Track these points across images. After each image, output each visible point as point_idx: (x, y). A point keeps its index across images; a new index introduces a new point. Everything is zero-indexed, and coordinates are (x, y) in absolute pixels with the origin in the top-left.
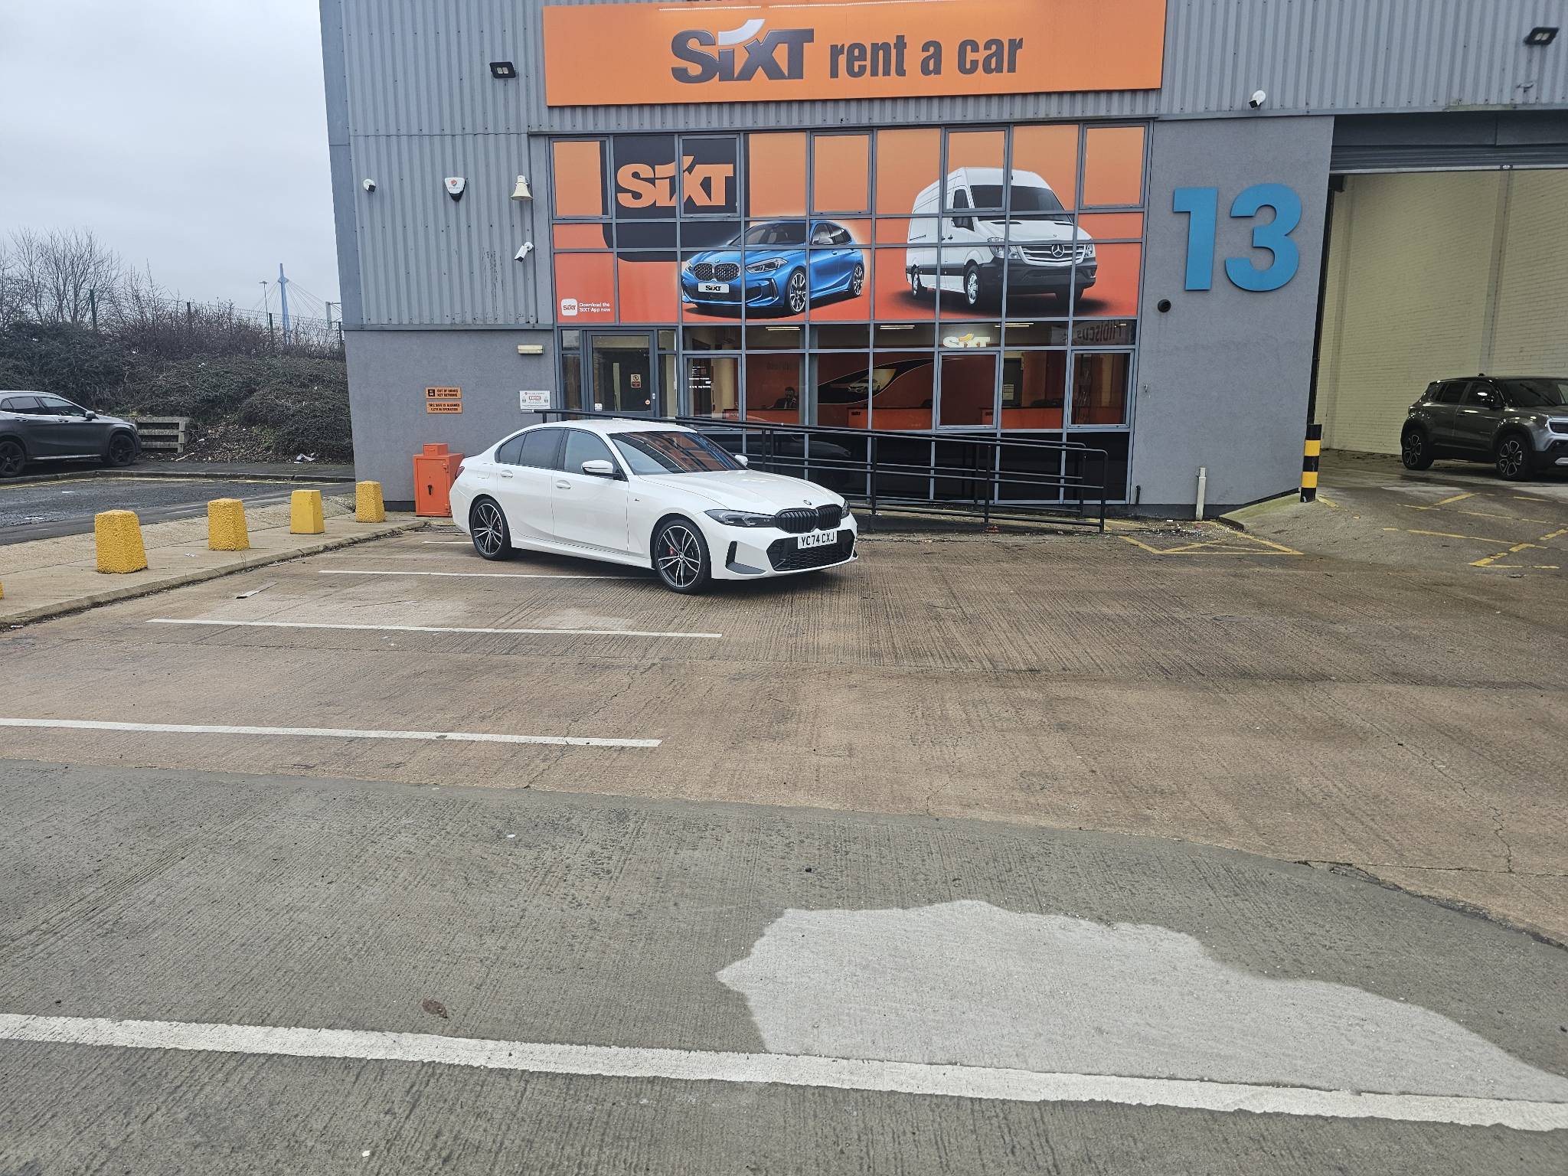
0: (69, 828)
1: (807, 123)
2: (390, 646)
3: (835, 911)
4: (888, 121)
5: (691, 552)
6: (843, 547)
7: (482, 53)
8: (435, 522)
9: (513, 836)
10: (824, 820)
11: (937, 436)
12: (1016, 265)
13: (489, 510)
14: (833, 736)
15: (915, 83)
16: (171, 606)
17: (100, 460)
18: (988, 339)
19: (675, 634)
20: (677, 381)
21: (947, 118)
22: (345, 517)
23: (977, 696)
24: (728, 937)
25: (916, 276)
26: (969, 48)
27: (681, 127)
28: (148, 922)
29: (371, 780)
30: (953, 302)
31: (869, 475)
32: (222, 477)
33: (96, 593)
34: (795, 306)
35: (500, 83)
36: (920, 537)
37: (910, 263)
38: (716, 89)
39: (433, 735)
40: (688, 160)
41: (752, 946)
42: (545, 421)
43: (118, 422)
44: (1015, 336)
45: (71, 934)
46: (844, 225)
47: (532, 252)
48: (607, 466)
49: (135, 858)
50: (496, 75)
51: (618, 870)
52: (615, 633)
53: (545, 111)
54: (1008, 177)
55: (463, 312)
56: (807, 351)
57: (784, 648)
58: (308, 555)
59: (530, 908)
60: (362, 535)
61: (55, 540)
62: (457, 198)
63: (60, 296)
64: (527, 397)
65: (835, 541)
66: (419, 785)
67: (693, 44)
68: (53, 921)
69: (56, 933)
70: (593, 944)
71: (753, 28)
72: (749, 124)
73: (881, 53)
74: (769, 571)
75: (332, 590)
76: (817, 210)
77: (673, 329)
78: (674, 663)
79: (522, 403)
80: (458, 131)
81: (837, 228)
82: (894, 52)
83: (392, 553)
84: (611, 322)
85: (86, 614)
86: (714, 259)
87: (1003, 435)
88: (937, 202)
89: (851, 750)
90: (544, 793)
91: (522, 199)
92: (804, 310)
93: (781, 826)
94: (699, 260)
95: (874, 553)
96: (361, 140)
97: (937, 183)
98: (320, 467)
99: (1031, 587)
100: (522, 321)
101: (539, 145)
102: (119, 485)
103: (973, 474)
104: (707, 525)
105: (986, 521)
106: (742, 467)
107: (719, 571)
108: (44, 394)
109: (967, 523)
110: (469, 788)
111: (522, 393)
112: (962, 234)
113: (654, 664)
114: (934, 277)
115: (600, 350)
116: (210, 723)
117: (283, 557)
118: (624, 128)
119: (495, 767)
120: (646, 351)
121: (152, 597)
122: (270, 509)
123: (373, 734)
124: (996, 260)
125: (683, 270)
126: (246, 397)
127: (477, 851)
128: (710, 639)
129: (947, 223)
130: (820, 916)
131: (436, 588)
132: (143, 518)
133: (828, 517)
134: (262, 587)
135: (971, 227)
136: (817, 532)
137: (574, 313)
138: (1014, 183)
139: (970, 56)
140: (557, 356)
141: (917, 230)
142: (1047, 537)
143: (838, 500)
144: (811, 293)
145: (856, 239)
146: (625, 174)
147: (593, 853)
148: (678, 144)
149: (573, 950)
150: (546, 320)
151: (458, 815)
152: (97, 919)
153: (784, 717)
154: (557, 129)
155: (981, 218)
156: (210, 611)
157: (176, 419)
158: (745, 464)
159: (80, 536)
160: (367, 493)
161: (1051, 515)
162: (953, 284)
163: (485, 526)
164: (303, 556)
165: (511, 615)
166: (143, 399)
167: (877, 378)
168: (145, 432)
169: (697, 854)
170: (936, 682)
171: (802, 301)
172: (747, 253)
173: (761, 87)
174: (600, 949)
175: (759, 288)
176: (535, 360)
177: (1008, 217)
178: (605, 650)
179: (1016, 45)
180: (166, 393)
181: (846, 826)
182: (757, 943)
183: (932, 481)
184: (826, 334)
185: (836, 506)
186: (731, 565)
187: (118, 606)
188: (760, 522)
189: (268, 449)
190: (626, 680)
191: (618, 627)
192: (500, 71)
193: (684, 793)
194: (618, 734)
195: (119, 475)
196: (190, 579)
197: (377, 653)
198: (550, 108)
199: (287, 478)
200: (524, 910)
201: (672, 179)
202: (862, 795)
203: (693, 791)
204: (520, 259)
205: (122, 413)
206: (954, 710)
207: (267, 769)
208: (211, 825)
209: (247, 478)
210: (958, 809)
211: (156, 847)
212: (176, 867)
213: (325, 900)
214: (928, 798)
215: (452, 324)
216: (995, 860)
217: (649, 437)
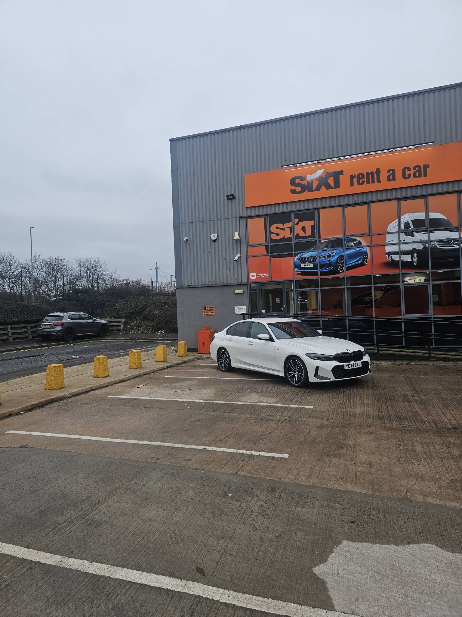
0: (80, 480)
1: (342, 203)
2: (187, 408)
3: (365, 544)
4: (375, 199)
5: (300, 370)
6: (365, 368)
7: (224, 192)
8: (205, 356)
9: (230, 495)
10: (359, 498)
11: (404, 319)
12: (434, 249)
13: (224, 353)
14: (362, 457)
15: (385, 184)
16: (116, 391)
17: (96, 334)
18: (424, 278)
19: (294, 406)
20: (293, 301)
21: (399, 196)
22: (174, 354)
23: (428, 440)
24: (318, 551)
25: (390, 256)
26: (406, 170)
27: (294, 209)
28: (103, 521)
29: (180, 466)
30: (407, 265)
31: (375, 336)
32: (134, 339)
33: (93, 386)
34: (340, 270)
35: (229, 201)
36: (400, 362)
37: (387, 251)
38: (307, 195)
39: (202, 447)
40: (296, 221)
41: (328, 557)
42: (244, 319)
43: (103, 321)
44: (436, 277)
45: (78, 524)
46: (358, 239)
47: (240, 257)
48: (267, 336)
49: (100, 494)
50: (228, 199)
51: (272, 515)
52: (270, 404)
53: (245, 210)
54: (427, 215)
55: (216, 280)
56: (346, 287)
57: (340, 414)
58: (161, 370)
59: (237, 529)
60: (179, 362)
61: (81, 365)
62: (215, 241)
63: (88, 278)
64: (238, 309)
65: (361, 366)
66: (196, 469)
67: (298, 181)
68: (72, 518)
69: (73, 523)
70: (262, 549)
71: (320, 173)
72: (319, 206)
73: (370, 176)
74: (333, 379)
75: (169, 384)
76: (347, 234)
77: (291, 282)
78: (294, 419)
79: (236, 311)
80: (216, 219)
81: (356, 240)
82: (375, 175)
83: (189, 369)
84: (268, 280)
85: (89, 394)
86: (307, 255)
87: (434, 318)
88: (397, 227)
89: (370, 464)
90: (243, 476)
91: (237, 240)
92: (344, 271)
93: (340, 499)
94: (301, 256)
95: (378, 370)
96: (184, 225)
97: (397, 220)
98: (166, 335)
99: (452, 387)
100: (236, 282)
101: (243, 221)
102: (102, 343)
103: (422, 335)
104: (306, 359)
105: (430, 355)
106: (320, 335)
107: (312, 378)
108: (81, 313)
109: (421, 356)
110: (215, 472)
111: (236, 307)
112: (409, 239)
113: (286, 419)
114: (398, 256)
115: (265, 290)
116: (126, 439)
117: (153, 371)
118: (273, 212)
119: (225, 463)
120: (282, 289)
121: (110, 387)
122: (149, 352)
123: (181, 446)
124: (425, 247)
125: (295, 260)
126: (144, 311)
127: (217, 501)
128: (309, 408)
129: (402, 235)
130: (358, 545)
131: (204, 384)
132: (108, 357)
133: (357, 356)
134: (146, 383)
135: (413, 236)
136: (353, 362)
137: (255, 278)
138: (430, 218)
139: (407, 172)
140: (249, 293)
141: (389, 239)
142: (459, 362)
143: (362, 349)
144: (346, 265)
145: (364, 244)
146: (273, 228)
147: (262, 506)
148: (293, 215)
149: (254, 551)
150: (245, 281)
151: (210, 484)
152: (86, 519)
153: (341, 446)
154: (249, 215)
155: (417, 232)
156: (128, 393)
157: (121, 320)
158: (321, 334)
159: (89, 364)
162: (407, 258)
163: (222, 359)
164: (159, 370)
165: (231, 395)
166: (111, 313)
167: (376, 295)
168: (111, 324)
169: (304, 510)
170: (409, 433)
171: (343, 268)
172: (320, 252)
173: (324, 192)
174: (265, 551)
175: (325, 264)
176: (241, 295)
177: (429, 231)
178: (266, 412)
179: (426, 167)
180: (119, 310)
181: (369, 502)
182: (330, 556)
183: (403, 338)
184: (354, 280)
185: (360, 351)
186: (317, 376)
187: (99, 390)
188: (328, 358)
189: (150, 329)
190: (275, 426)
191: (271, 402)
192: (230, 197)
193: (299, 480)
194: (271, 451)
195: (102, 339)
196: (122, 380)
197: (183, 411)
198: (247, 208)
199: (156, 339)
200: (235, 530)
201: (291, 228)
202: (376, 487)
203: (302, 480)
204: (236, 260)
205: (104, 318)
206: (418, 447)
207: (144, 459)
208: (124, 482)
209: (143, 339)
210: (421, 497)
211: (106, 490)
212: (113, 499)
213: (162, 517)
214: (407, 490)
215: (212, 284)
216: (439, 524)
217: (282, 324)
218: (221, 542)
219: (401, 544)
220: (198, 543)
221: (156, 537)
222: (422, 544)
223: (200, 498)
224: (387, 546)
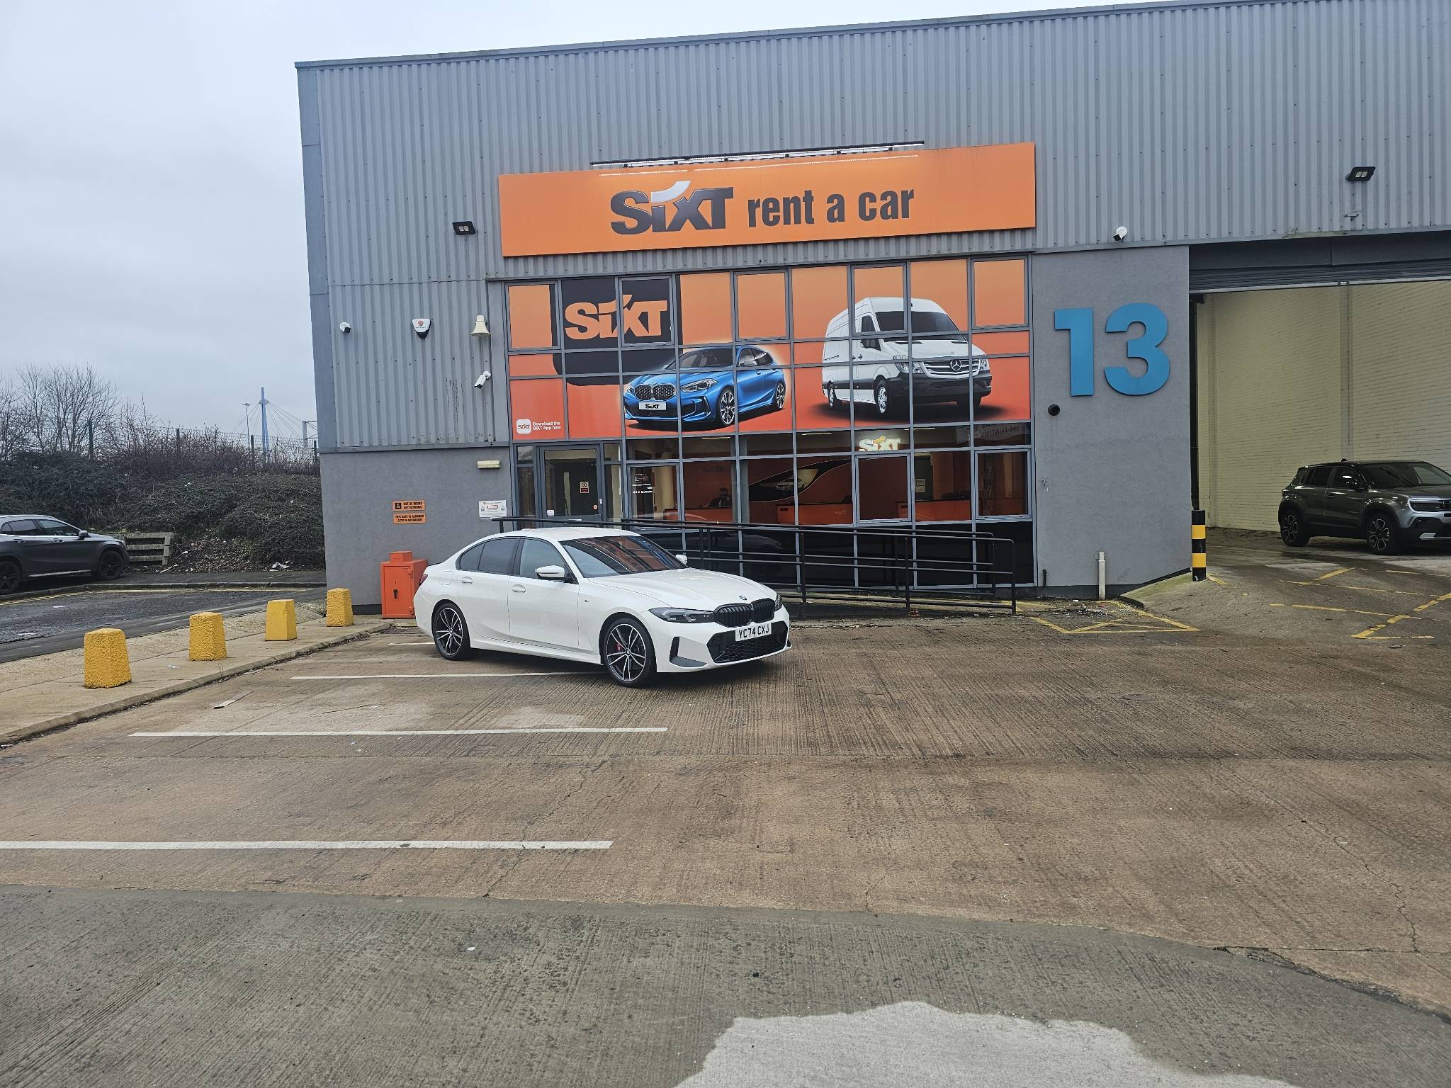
0: (51, 956)
1: (729, 265)
2: (356, 752)
3: (783, 1018)
4: (801, 260)
5: (637, 648)
6: (778, 637)
7: (446, 215)
8: (400, 624)
9: (473, 948)
10: (769, 921)
11: (858, 530)
12: (920, 379)
13: (450, 614)
14: (775, 832)
15: (823, 229)
16: (153, 719)
17: (89, 574)
18: (899, 440)
19: (624, 730)
20: (622, 489)
21: (851, 257)
22: (316, 622)
23: (908, 784)
24: (681, 1050)
25: (832, 391)
26: (867, 199)
27: (621, 270)
28: (124, 1054)
29: (339, 893)
30: (866, 412)
31: (798, 567)
32: (202, 586)
33: (83, 709)
34: (725, 420)
35: (461, 239)
36: (849, 623)
37: (825, 380)
38: (650, 239)
39: (397, 844)
40: (627, 298)
41: (704, 1059)
42: (502, 531)
43: (109, 540)
44: (923, 439)
45: (50, 1070)
46: (766, 349)
47: (490, 379)
48: (561, 571)
49: (113, 986)
50: (458, 233)
51: (574, 982)
52: (567, 730)
53: (501, 262)
54: (908, 304)
55: (428, 433)
56: (738, 458)
57: (726, 740)
58: (282, 661)
59: (491, 1026)
60: (331, 640)
61: (46, 656)
62: (423, 336)
63: (60, 424)
64: (485, 507)
65: (770, 633)
66: (384, 897)
67: (629, 203)
68: (33, 1057)
69: (36, 1069)
70: (552, 1063)
71: (680, 188)
72: (680, 267)
73: (792, 205)
74: (710, 663)
75: (304, 696)
76: (742, 337)
77: (616, 443)
78: (622, 759)
79: (480, 512)
80: (425, 279)
81: (760, 352)
82: (803, 204)
83: (359, 657)
84: (562, 438)
85: (73, 730)
86: (653, 380)
87: (917, 527)
88: (847, 326)
89: (792, 845)
90: (503, 902)
91: (481, 336)
92: (733, 423)
93: (728, 928)
94: (639, 383)
95: (807, 640)
96: (338, 289)
97: (846, 311)
98: (293, 573)
99: (952, 670)
100: (481, 439)
101: (496, 290)
102: (106, 598)
103: (893, 563)
104: (651, 623)
105: (908, 606)
106: (683, 566)
107: (664, 665)
108: (42, 517)
109: (890, 609)
110: (431, 899)
111: (481, 503)
112: (870, 354)
113: (604, 762)
114: (847, 391)
115: (552, 461)
116: (186, 839)
117: (258, 665)
118: (571, 272)
119: (456, 875)
120: (594, 461)
121: (134, 710)
122: (247, 618)
123: (340, 845)
124: (902, 374)
125: (625, 392)
126: (228, 512)
127: (438, 967)
128: (656, 733)
129: (857, 345)
130: (768, 1023)
131: (400, 690)
132: (128, 632)
133: (763, 610)
134: (238, 696)
135: (878, 347)
136: (753, 625)
137: (528, 431)
138: (913, 309)
139: (869, 206)
140: (513, 469)
141: (831, 352)
142: (965, 620)
143: (771, 594)
144: (739, 408)
145: (777, 361)
146: (572, 312)
147: (549, 964)
148: (618, 285)
149: (532, 1070)
150: (503, 438)
151: (421, 928)
152: (74, 1053)
153: (728, 813)
154: (511, 275)
155: (886, 340)
156: (187, 723)
157: (161, 535)
158: (685, 563)
159: (70, 652)
160: (337, 599)
161: (967, 599)
162: (866, 396)
163: (446, 628)
164: (276, 663)
165: (471, 715)
166: (132, 517)
167: (801, 478)
168: (133, 547)
169: (649, 961)
170: (870, 771)
171: (731, 415)
172: (681, 375)
173: (689, 236)
174: (558, 1068)
175: (693, 404)
176: (492, 474)
177: (910, 338)
178: (558, 749)
179: (908, 196)
180: (155, 511)
181: (790, 926)
182: (709, 1056)
183: (856, 571)
184: (755, 443)
185: (768, 600)
186: (675, 659)
187: (102, 720)
188: (700, 618)
189: (246, 558)
190: (579, 779)
191: (570, 724)
192: (461, 229)
193: (635, 897)
194: (571, 836)
195: (107, 588)
196: (172, 691)
197: (345, 760)
198: (506, 258)
199: (263, 585)
200: (484, 1028)
201: (613, 315)
202: (804, 892)
203: (643, 895)
204: (480, 386)
205: (112, 531)
206: (888, 800)
207: (239, 885)
208: (184, 947)
209: (226, 586)
210: (896, 904)
211: (133, 973)
212: (151, 994)
213: (293, 1025)
214: (867, 894)
215: (417, 445)
216: (933, 957)
217: (596, 542)
218: (451, 1063)
219: (858, 1009)
220: (391, 1072)
221: (278, 1073)
222: (900, 1004)
223: (393, 964)
224: (828, 1016)
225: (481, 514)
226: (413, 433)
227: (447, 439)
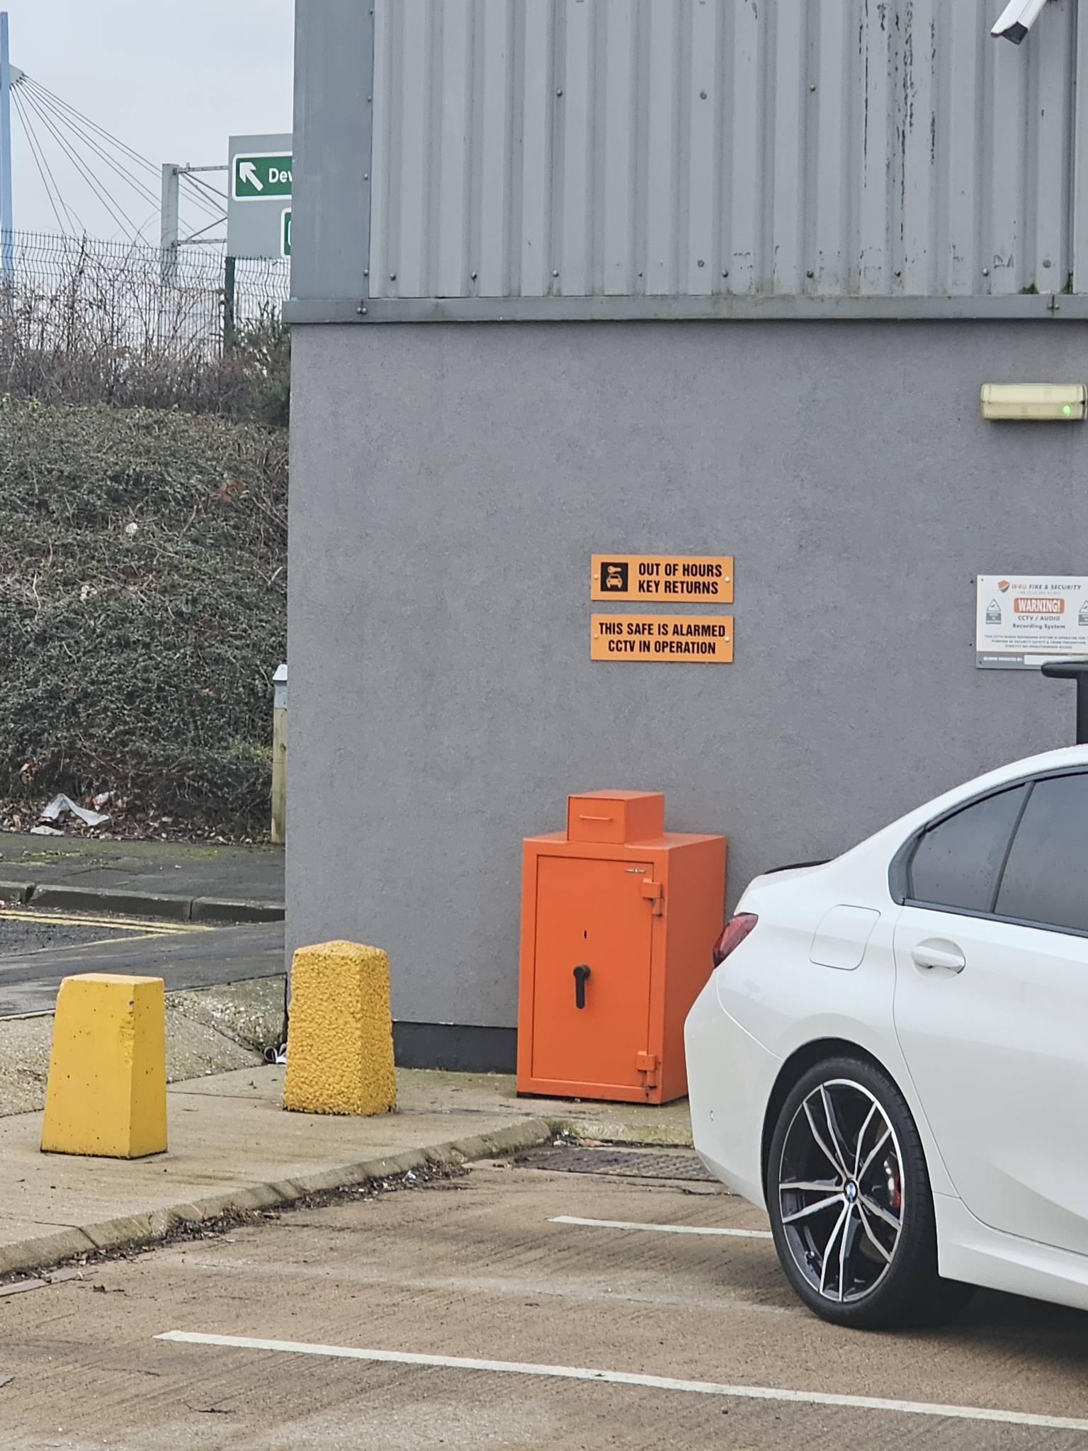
13: (851, 1107)
58: (116, 1251)
60: (312, 1174)
64: (1004, 600)
79: (982, 627)
98: (132, 851)
111: (987, 585)
160: (331, 988)
176: (1046, 451)
199: (20, 897)
204: (1016, 33)
215: (716, 295)
225: (987, 640)
226: (701, 244)
227: (851, 273)
